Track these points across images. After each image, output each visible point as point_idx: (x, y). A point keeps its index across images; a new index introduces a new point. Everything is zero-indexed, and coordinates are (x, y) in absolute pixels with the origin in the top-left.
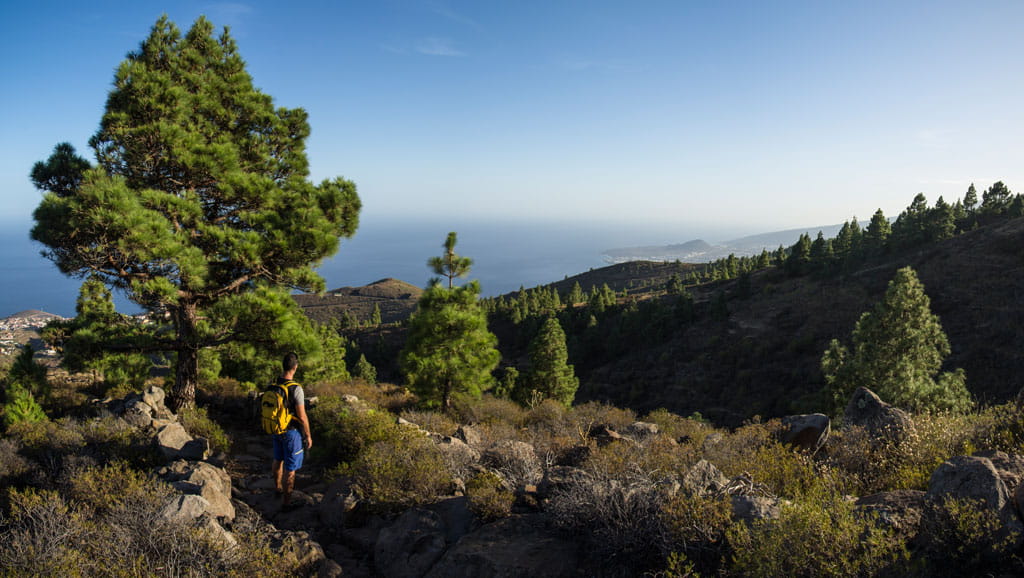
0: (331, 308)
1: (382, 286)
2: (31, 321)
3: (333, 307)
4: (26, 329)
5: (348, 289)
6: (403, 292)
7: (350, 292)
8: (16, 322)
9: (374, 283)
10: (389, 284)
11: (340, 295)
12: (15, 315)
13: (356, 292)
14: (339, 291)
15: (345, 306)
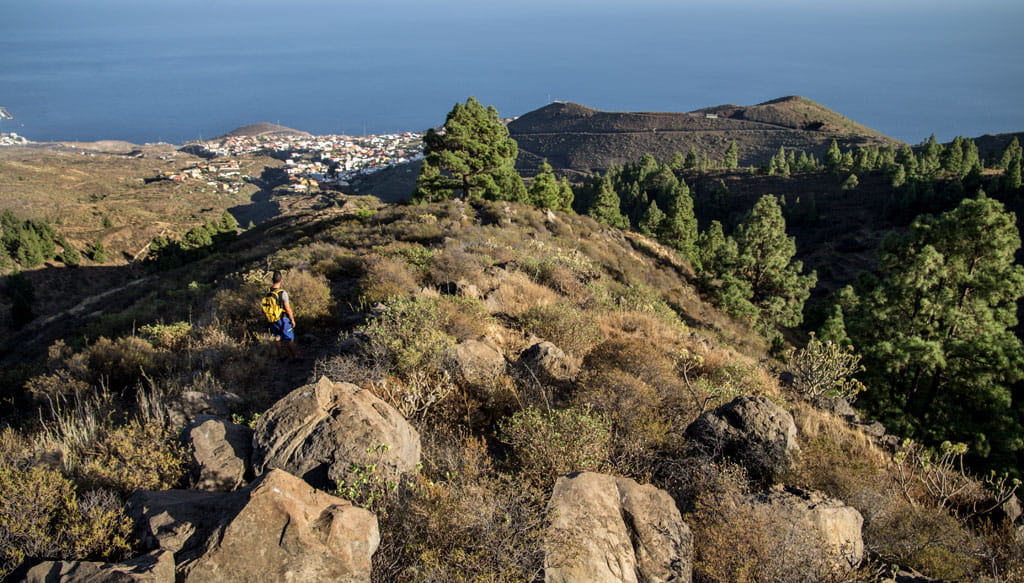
0: (699, 135)
1: (781, 107)
2: (263, 140)
3: (702, 133)
4: (257, 154)
5: (730, 107)
6: (811, 119)
7: (730, 112)
8: (239, 142)
9: (771, 102)
10: (791, 105)
11: (714, 117)
12: (236, 133)
13: (739, 114)
14: (714, 111)
15: (722, 133)
